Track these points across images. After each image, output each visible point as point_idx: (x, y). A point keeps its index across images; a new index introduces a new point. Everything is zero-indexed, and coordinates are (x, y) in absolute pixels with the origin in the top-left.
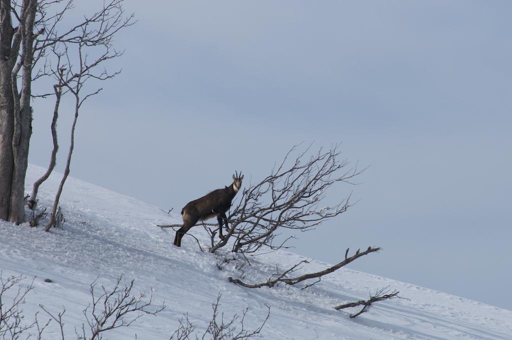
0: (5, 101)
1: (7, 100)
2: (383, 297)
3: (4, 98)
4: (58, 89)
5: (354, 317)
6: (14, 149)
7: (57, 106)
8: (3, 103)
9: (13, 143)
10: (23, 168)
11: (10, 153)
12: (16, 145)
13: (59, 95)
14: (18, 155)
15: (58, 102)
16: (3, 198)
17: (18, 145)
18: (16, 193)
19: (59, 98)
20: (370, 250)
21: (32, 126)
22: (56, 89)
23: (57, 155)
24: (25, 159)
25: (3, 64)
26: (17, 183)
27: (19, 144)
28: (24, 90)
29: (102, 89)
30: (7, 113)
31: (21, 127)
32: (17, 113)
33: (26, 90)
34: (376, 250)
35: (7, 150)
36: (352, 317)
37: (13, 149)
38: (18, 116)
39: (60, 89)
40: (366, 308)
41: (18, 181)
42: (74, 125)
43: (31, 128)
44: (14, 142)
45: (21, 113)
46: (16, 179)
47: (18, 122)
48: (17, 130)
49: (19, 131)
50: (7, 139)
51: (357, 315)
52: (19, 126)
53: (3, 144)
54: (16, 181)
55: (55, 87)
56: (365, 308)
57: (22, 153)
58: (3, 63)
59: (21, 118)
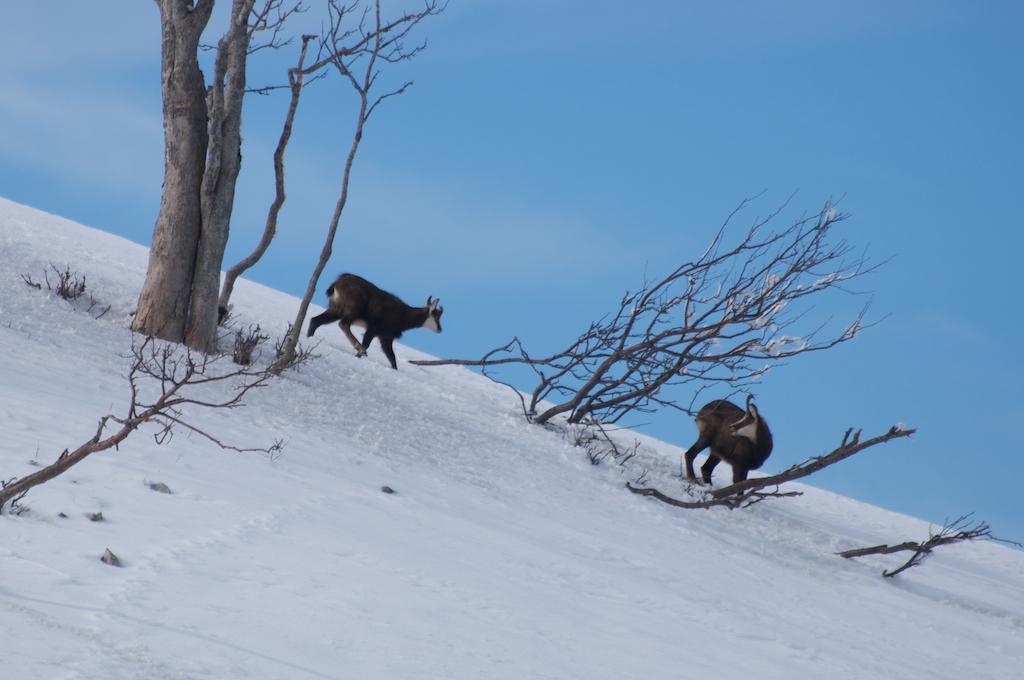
0: (186, 97)
1: (190, 96)
2: (956, 537)
3: (184, 93)
4: (296, 76)
5: (892, 575)
6: (205, 199)
7: (292, 112)
8: (180, 102)
9: (204, 188)
10: (222, 241)
11: (195, 209)
12: (209, 193)
13: (296, 88)
14: (212, 213)
15: (294, 105)
16: (176, 302)
17: (214, 192)
18: (205, 292)
19: (296, 95)
20: (894, 433)
21: (242, 154)
22: (292, 78)
23: (281, 213)
24: (226, 221)
25: (183, 21)
26: (208, 271)
27: (216, 191)
28: (234, 78)
29: (411, 83)
30: (190, 123)
31: (222, 154)
32: (215, 125)
33: (237, 77)
34: (908, 433)
35: (189, 202)
36: (887, 575)
37: (202, 201)
38: (218, 131)
39: (300, 78)
40: (918, 558)
41: (208, 267)
42: (351, 157)
43: (239, 156)
44: (207, 185)
45: (224, 124)
46: (206, 263)
47: (217, 145)
48: (212, 161)
49: (217, 164)
50: (189, 177)
51: (897, 572)
52: (218, 153)
53: (180, 188)
54: (205, 267)
55: (291, 73)
56: (915, 556)
57: (222, 210)
58: (184, 18)
59: (224, 135)
